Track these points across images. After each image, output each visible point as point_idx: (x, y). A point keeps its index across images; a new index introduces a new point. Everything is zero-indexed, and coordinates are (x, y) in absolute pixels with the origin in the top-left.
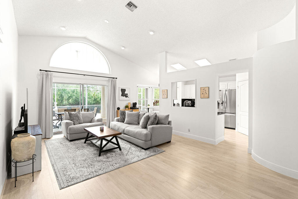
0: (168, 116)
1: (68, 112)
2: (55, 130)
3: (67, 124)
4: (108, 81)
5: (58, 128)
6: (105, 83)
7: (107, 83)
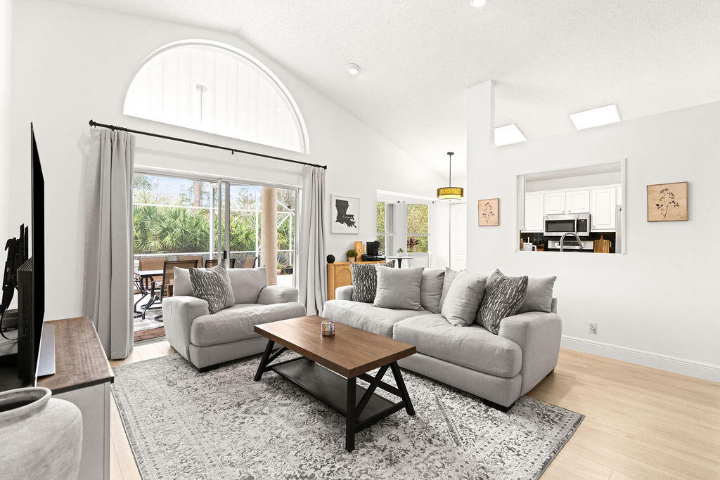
0: (551, 282)
1: (188, 270)
2: (139, 326)
3: (189, 313)
4: (300, 174)
5: (144, 318)
6: (293, 181)
7: (298, 178)
